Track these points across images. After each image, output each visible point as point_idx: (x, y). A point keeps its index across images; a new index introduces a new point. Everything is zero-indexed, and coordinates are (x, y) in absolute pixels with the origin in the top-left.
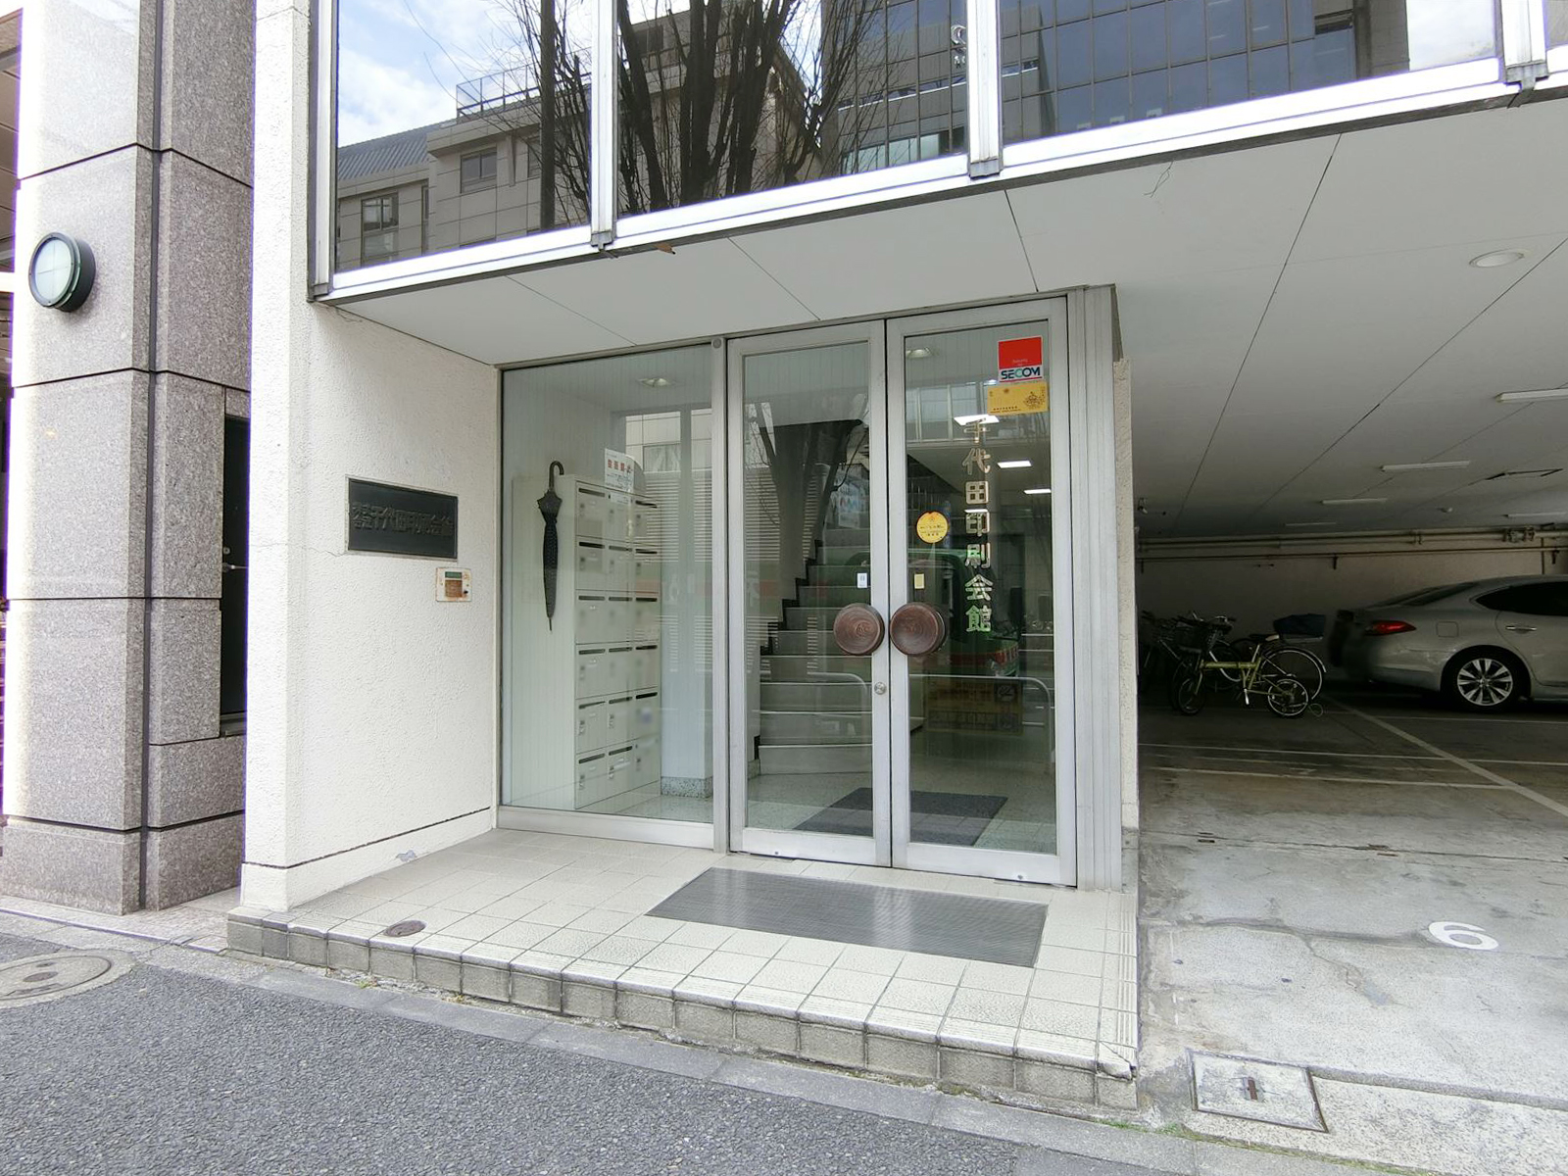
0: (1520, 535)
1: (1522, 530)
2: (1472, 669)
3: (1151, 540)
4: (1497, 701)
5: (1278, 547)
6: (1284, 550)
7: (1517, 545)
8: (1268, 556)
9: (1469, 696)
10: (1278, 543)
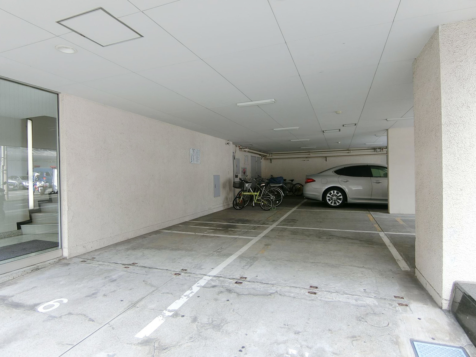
0: (379, 150)
1: (380, 149)
2: (330, 194)
3: (273, 153)
4: (338, 204)
5: (309, 154)
6: (311, 155)
7: (377, 153)
8: (307, 157)
9: (329, 203)
10: (309, 153)
